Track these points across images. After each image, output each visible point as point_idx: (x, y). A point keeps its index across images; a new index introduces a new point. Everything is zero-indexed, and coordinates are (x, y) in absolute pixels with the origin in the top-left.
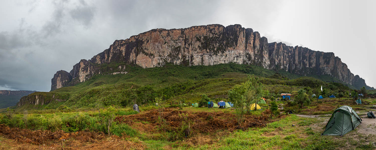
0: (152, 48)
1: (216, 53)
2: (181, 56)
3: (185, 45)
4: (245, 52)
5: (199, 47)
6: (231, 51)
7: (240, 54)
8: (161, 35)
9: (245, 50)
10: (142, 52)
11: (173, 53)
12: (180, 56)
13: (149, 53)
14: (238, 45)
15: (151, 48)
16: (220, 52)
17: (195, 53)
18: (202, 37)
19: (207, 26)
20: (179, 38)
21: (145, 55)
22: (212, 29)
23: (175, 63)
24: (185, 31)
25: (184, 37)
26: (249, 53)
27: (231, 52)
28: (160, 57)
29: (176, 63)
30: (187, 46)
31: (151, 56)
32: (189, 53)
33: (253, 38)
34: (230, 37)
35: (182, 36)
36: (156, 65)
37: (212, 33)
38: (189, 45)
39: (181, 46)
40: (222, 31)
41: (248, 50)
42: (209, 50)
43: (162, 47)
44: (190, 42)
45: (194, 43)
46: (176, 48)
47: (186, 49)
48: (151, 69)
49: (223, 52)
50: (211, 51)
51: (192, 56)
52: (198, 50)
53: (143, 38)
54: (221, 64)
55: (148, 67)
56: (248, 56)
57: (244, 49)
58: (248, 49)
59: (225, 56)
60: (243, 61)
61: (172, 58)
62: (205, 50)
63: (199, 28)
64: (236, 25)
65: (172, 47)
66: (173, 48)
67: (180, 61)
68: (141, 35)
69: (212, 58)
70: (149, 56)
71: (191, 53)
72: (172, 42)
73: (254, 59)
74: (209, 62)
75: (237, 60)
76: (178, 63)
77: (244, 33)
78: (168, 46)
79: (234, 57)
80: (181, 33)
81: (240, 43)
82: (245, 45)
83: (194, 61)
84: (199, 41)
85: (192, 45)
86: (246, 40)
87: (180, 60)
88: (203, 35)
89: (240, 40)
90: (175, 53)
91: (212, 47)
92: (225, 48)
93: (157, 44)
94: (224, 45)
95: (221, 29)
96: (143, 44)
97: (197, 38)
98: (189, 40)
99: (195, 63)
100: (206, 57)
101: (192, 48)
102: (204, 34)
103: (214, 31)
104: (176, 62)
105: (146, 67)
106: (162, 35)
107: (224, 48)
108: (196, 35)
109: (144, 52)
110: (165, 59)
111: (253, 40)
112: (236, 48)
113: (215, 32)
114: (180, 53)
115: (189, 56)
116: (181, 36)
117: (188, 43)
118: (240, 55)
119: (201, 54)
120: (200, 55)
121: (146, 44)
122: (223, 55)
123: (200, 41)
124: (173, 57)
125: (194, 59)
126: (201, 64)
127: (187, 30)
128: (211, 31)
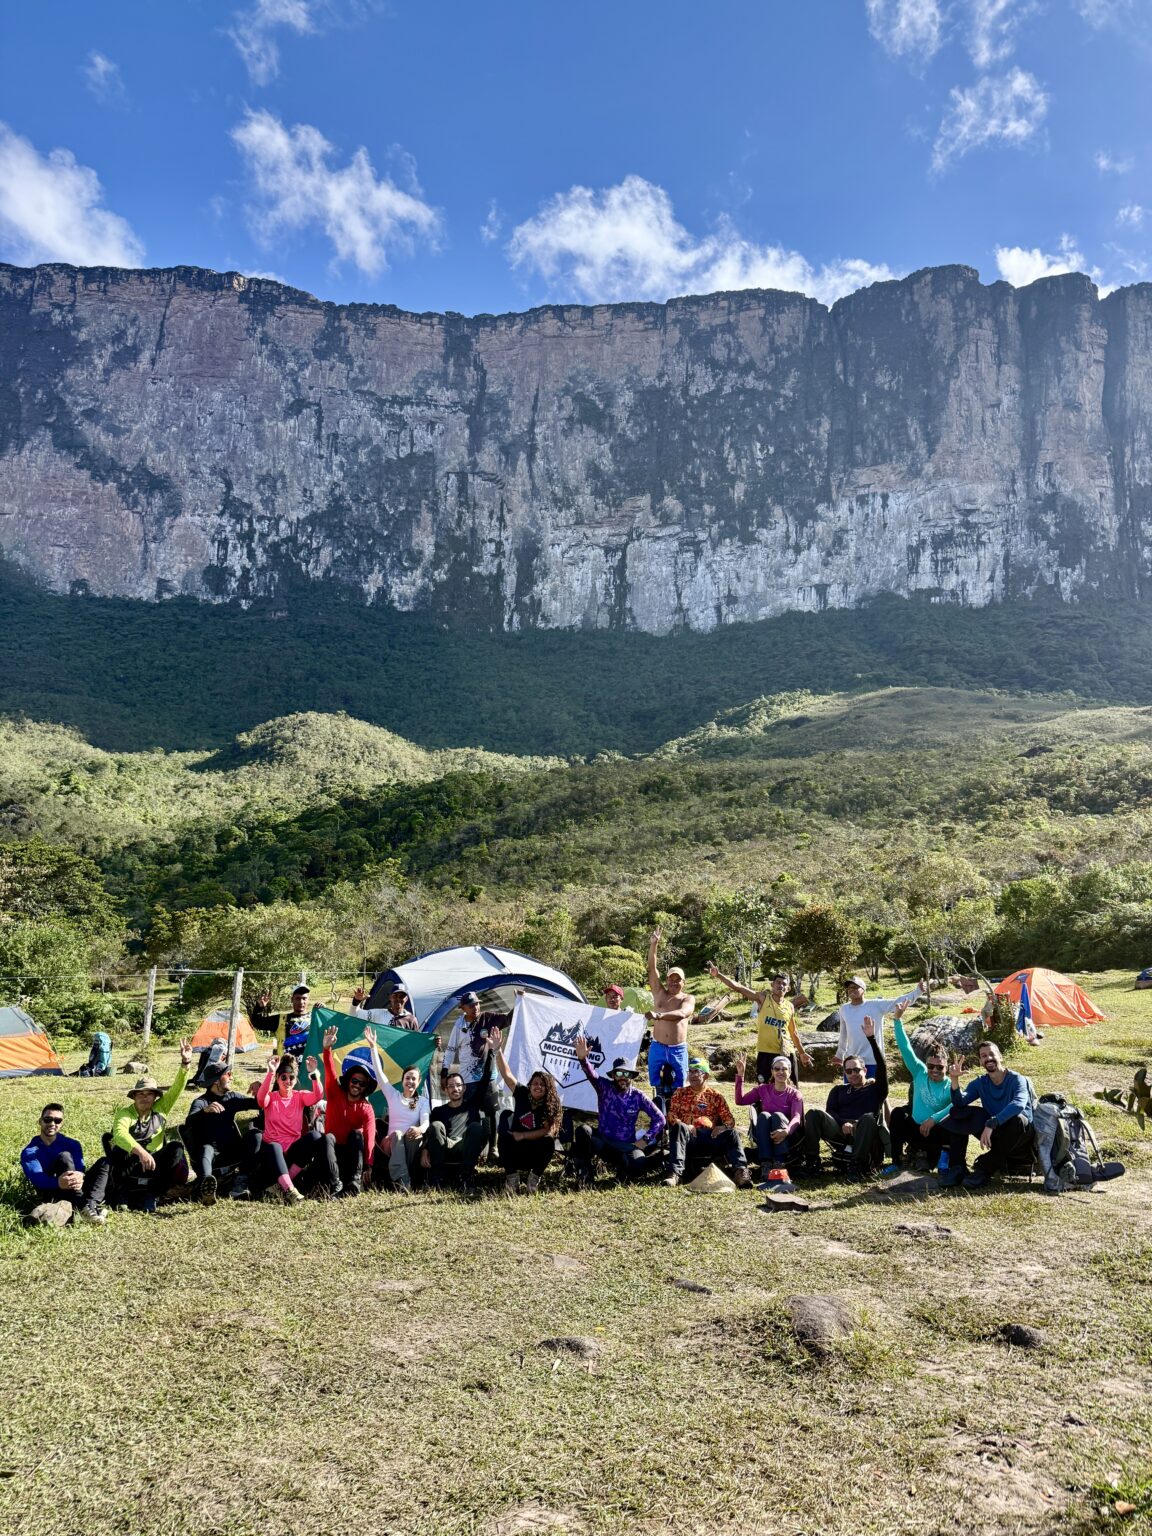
0: (162, 425)
1: (740, 526)
2: (432, 539)
3: (475, 446)
4: (1019, 485)
5: (593, 471)
6: (885, 497)
7: (970, 512)
8: (258, 335)
9: (1020, 475)
10: (49, 436)
11: (356, 500)
12: (425, 541)
13: (130, 463)
14: (944, 440)
15: (151, 417)
16: (778, 511)
17: (556, 527)
18: (627, 397)
19: (663, 308)
20: (428, 385)
21: (79, 466)
22: (713, 331)
23: (371, 586)
24: (482, 335)
25: (470, 383)
26: (1067, 491)
27: (885, 506)
28: (239, 518)
29: (383, 593)
30: (488, 458)
31: (149, 492)
32: (501, 519)
33: (1099, 354)
34: (873, 376)
35: (451, 370)
36: (184, 583)
37: (713, 364)
38: (508, 452)
39: (439, 456)
40: (802, 337)
41: (1049, 466)
42: (681, 498)
43: (259, 436)
44: (517, 427)
45: (554, 439)
46: (389, 461)
47: (476, 484)
48: (126, 614)
49: (805, 515)
50: (700, 506)
51: (529, 552)
52: (585, 500)
53: (83, 312)
54: (792, 617)
55: (101, 588)
56: (1049, 519)
57: (1013, 460)
58: (1046, 456)
59: (829, 542)
60: (999, 574)
61: (349, 546)
62: (644, 501)
63: (601, 319)
64: (929, 277)
65: (355, 450)
66: (362, 457)
67: (419, 582)
68: (61, 282)
69: (701, 567)
70: (124, 489)
71: (526, 524)
72: (362, 408)
73: (1121, 542)
74: (673, 603)
75: (942, 567)
76: (404, 599)
77: (1000, 329)
78: (318, 437)
79: (914, 551)
80: (442, 350)
81: (969, 419)
82: (1019, 432)
83: (542, 589)
84: (600, 430)
85: (531, 458)
86: (1025, 381)
87: (418, 572)
88: (629, 380)
89: (969, 392)
90: (381, 507)
91: (704, 476)
92: (826, 479)
93: (217, 396)
94: (818, 455)
95: (787, 323)
96: (68, 365)
97: (580, 399)
98: (507, 413)
99: (555, 605)
100: (653, 562)
101: (531, 477)
102: (643, 370)
103: (727, 345)
104: (380, 583)
105: (81, 583)
106: (272, 332)
107: (818, 479)
108: (571, 379)
109: (68, 442)
110: (275, 546)
111: (1097, 373)
112: (929, 468)
113: (740, 349)
114: (426, 517)
115: (499, 544)
116: (445, 374)
117: (497, 439)
118: (972, 519)
119: (607, 530)
120: (601, 541)
121: (107, 371)
122: (804, 542)
123: (607, 423)
124: (360, 537)
125: (545, 574)
126: (603, 620)
127: (495, 328)
128: (699, 342)
